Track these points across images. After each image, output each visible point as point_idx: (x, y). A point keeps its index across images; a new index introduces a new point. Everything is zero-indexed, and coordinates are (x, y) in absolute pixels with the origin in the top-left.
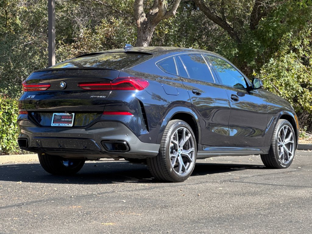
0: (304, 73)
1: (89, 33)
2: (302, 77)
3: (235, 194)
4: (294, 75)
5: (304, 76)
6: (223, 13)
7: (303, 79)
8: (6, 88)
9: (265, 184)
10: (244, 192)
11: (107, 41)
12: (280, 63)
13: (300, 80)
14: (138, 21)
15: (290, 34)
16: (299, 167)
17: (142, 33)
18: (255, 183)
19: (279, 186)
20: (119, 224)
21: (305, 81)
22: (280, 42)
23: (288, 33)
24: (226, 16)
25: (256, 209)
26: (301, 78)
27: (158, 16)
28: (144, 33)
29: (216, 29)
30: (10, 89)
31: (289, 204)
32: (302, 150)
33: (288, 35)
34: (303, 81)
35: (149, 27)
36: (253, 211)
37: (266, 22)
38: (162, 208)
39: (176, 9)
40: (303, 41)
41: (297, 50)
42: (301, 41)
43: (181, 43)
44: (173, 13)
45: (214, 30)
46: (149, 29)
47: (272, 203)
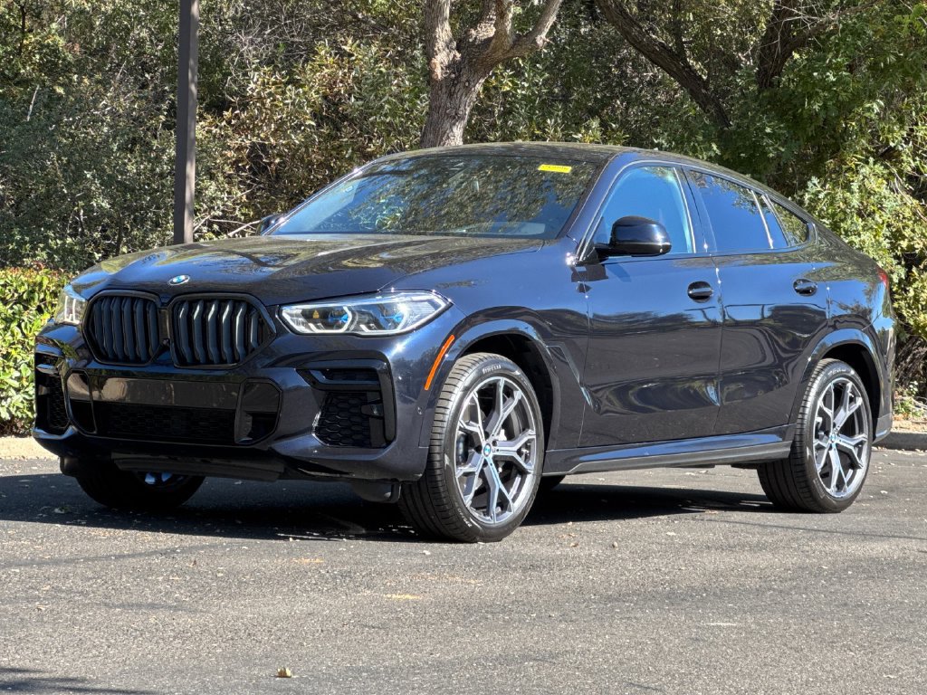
0: (915, 222)
1: (274, 83)
2: (907, 235)
3: (708, 547)
4: (882, 229)
5: (913, 231)
6: (677, 34)
7: (909, 241)
8: (41, 245)
9: (787, 528)
10: (732, 544)
11: (329, 108)
12: (840, 194)
13: (902, 242)
14: (434, 61)
15: (876, 106)
16: (882, 492)
17: (445, 96)
18: (759, 525)
19: (824, 534)
20: (429, 598)
21: (916, 246)
22: (846, 128)
23: (869, 102)
24: (685, 42)
25: (760, 578)
26: (904, 237)
27: (495, 50)
28: (451, 95)
29: (655, 80)
30: (51, 249)
31: (846, 571)
32: (900, 449)
33: (870, 109)
34: (911, 248)
35: (464, 79)
36: (752, 583)
37: (805, 66)
38: (525, 570)
39: (547, 30)
40: (915, 127)
41: (895, 154)
42: (907, 128)
43: (549, 121)
44: (536, 43)
45: (649, 83)
46: (465, 86)
47: (802, 568)
